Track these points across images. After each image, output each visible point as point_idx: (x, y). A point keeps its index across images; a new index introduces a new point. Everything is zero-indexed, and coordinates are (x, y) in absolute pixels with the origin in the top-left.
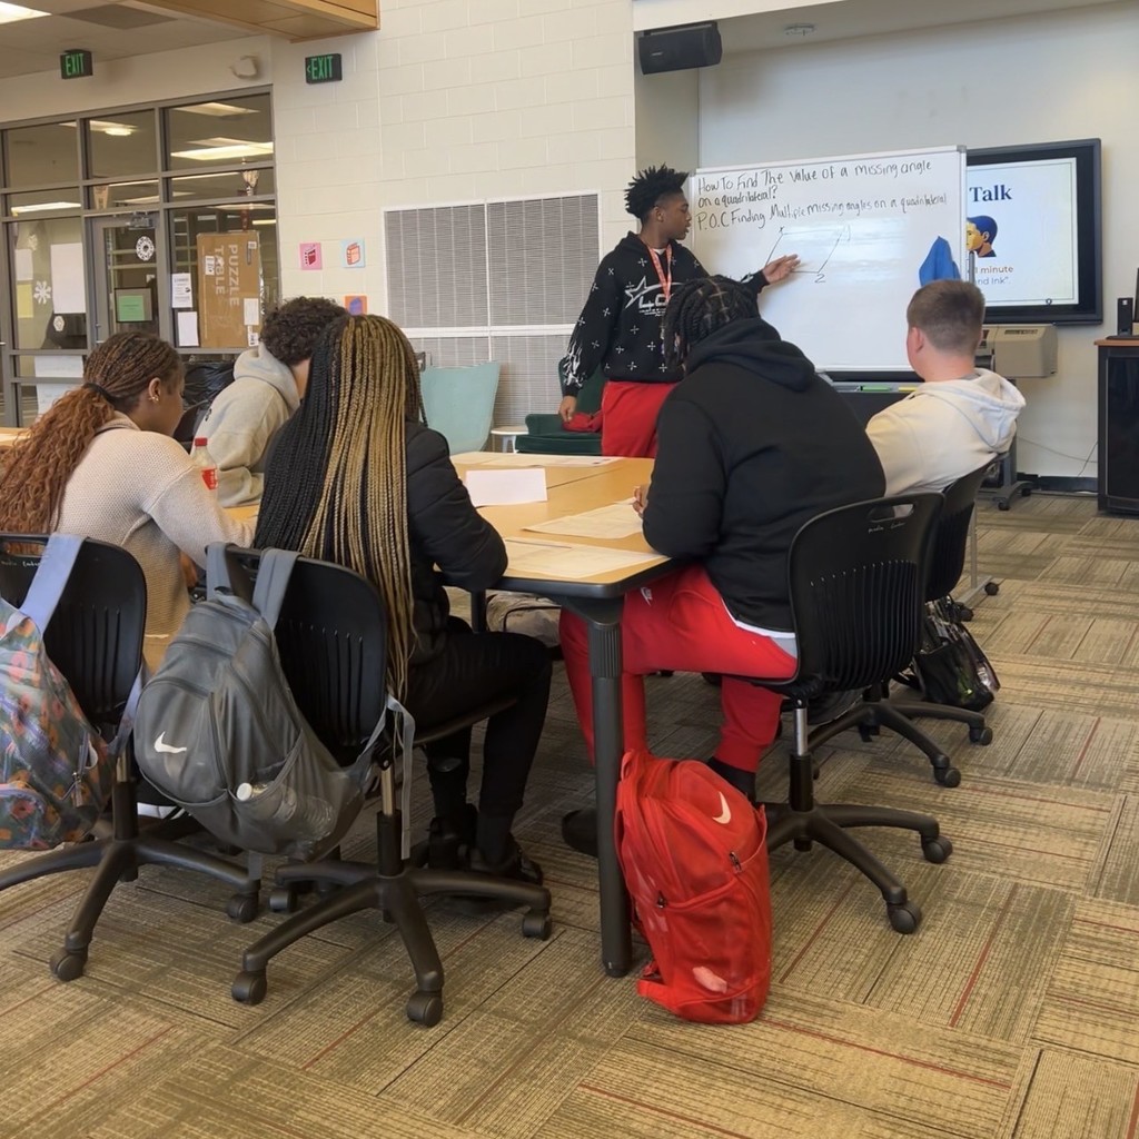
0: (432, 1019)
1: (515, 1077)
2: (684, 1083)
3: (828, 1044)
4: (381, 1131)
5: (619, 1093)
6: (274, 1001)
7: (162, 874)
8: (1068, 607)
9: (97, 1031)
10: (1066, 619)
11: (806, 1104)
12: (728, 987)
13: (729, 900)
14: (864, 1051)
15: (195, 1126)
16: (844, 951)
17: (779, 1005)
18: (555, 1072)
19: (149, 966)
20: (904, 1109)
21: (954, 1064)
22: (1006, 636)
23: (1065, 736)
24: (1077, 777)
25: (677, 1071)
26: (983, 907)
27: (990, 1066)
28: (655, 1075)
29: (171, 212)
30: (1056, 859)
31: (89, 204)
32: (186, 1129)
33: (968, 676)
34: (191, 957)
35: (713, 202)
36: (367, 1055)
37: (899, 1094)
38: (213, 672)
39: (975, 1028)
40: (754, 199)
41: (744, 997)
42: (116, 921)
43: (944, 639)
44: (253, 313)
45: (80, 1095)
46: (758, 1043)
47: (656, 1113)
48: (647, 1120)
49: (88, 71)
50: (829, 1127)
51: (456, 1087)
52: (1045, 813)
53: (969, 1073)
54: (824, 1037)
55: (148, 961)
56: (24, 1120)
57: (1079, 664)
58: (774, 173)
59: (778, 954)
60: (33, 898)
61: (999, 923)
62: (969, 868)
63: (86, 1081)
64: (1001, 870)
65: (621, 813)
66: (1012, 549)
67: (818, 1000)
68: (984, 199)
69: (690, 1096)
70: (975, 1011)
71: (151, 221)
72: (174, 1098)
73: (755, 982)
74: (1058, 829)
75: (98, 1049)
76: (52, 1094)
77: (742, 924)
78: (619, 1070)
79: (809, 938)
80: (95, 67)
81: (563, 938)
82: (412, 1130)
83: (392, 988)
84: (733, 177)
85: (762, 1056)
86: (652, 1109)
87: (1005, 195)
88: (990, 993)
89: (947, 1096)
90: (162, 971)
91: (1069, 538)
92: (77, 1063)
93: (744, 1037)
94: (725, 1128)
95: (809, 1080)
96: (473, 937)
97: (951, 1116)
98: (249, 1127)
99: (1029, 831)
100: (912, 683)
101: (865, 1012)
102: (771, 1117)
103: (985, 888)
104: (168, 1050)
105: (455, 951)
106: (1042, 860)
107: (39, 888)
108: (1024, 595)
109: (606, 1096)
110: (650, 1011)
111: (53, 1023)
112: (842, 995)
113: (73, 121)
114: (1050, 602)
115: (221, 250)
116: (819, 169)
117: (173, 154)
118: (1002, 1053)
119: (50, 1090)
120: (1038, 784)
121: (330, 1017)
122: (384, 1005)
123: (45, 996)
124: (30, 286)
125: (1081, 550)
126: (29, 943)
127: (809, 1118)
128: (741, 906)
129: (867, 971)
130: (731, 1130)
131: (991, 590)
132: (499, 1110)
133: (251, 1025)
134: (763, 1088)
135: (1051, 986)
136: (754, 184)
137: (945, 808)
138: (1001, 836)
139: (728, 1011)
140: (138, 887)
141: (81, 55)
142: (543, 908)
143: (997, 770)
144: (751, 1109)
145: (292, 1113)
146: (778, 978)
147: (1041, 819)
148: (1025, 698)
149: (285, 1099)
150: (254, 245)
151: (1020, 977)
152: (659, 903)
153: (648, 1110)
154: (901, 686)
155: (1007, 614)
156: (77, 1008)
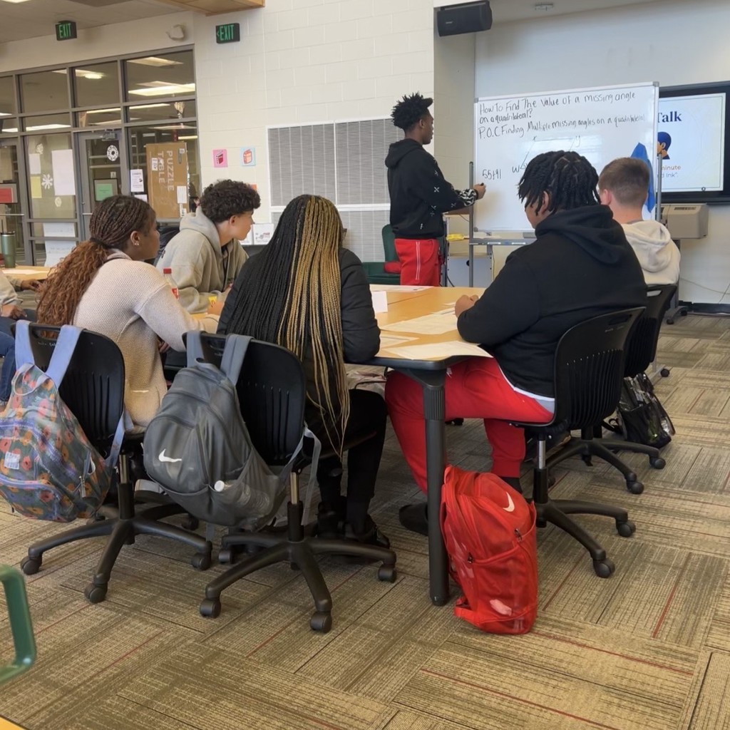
0: (326, 629)
1: (380, 663)
2: (487, 669)
3: (575, 647)
4: (299, 694)
5: (446, 674)
6: (226, 617)
7: (149, 541)
8: (714, 385)
9: (116, 633)
10: (714, 392)
11: (564, 682)
12: (512, 612)
13: (514, 559)
14: (598, 652)
15: (182, 689)
16: (582, 592)
17: (543, 624)
18: (404, 661)
19: (145, 595)
20: (626, 686)
21: (656, 660)
22: (676, 402)
23: (717, 464)
24: (726, 488)
25: (481, 662)
26: (670, 566)
27: (680, 662)
28: (468, 664)
29: (129, 130)
30: (715, 538)
31: (76, 124)
32: (177, 691)
33: (655, 426)
34: (171, 590)
35: (489, 120)
36: (286, 650)
37: (622, 678)
38: (195, 411)
39: (669, 639)
40: (517, 118)
41: (522, 618)
42: (124, 568)
43: (640, 402)
44: (182, 195)
45: (109, 670)
46: (531, 646)
47: (470, 686)
48: (465, 690)
49: (74, 36)
50: (579, 696)
51: (343, 670)
52: (706, 510)
53: (666, 665)
54: (573, 643)
55: (144, 592)
56: (76, 685)
57: (724, 420)
58: (531, 100)
59: (541, 593)
60: (69, 554)
61: (680, 577)
62: (660, 543)
63: (112, 662)
64: (680, 545)
65: (445, 504)
66: (677, 348)
67: (568, 621)
68: (663, 121)
69: (491, 676)
70: (668, 629)
71: (116, 135)
72: (168, 673)
73: (529, 609)
74: (716, 520)
75: (118, 643)
76: (92, 670)
77: (521, 573)
78: (445, 660)
79: (559, 584)
80: (79, 32)
81: (404, 582)
82: (318, 694)
83: (299, 610)
84: (502, 103)
85: (534, 653)
86: (467, 683)
87: (677, 118)
88: (678, 618)
89: (653, 679)
90: (154, 598)
91: (713, 342)
92: (106, 651)
93: (523, 643)
94: (514, 696)
95: (564, 668)
96: (347, 580)
97: (656, 691)
98: (217, 690)
99: (697, 521)
100: (617, 430)
101: (598, 629)
102: (542, 689)
103: (670, 555)
104: (162, 644)
105: (336, 589)
106: (706, 539)
107: (72, 548)
108: (686, 377)
109: (437, 676)
110: (462, 626)
111: (89, 628)
112: (582, 618)
113: (65, 69)
114: (703, 381)
115: (162, 154)
116: (560, 98)
117: (130, 92)
118: (686, 654)
119: (90, 667)
120: (701, 493)
121: (261, 627)
122: (294, 621)
123: (82, 611)
124: (39, 178)
125: (721, 349)
126: (69, 580)
127: (566, 690)
128: (521, 563)
129: (597, 605)
130: (517, 697)
131: (665, 373)
132: (371, 683)
133: (212, 631)
134: (536, 672)
135: (715, 614)
136: (517, 108)
137: (642, 507)
138: (678, 524)
139: (512, 627)
140: (133, 548)
141: (69, 24)
142: (391, 564)
143: (674, 483)
144: (529, 685)
145: (242, 683)
146: (542, 608)
147: (704, 514)
148: (690, 440)
149: (238, 675)
150: (183, 151)
151: (696, 609)
152: (469, 560)
153: (464, 684)
154: (609, 432)
155: (676, 388)
156: (103, 619)
